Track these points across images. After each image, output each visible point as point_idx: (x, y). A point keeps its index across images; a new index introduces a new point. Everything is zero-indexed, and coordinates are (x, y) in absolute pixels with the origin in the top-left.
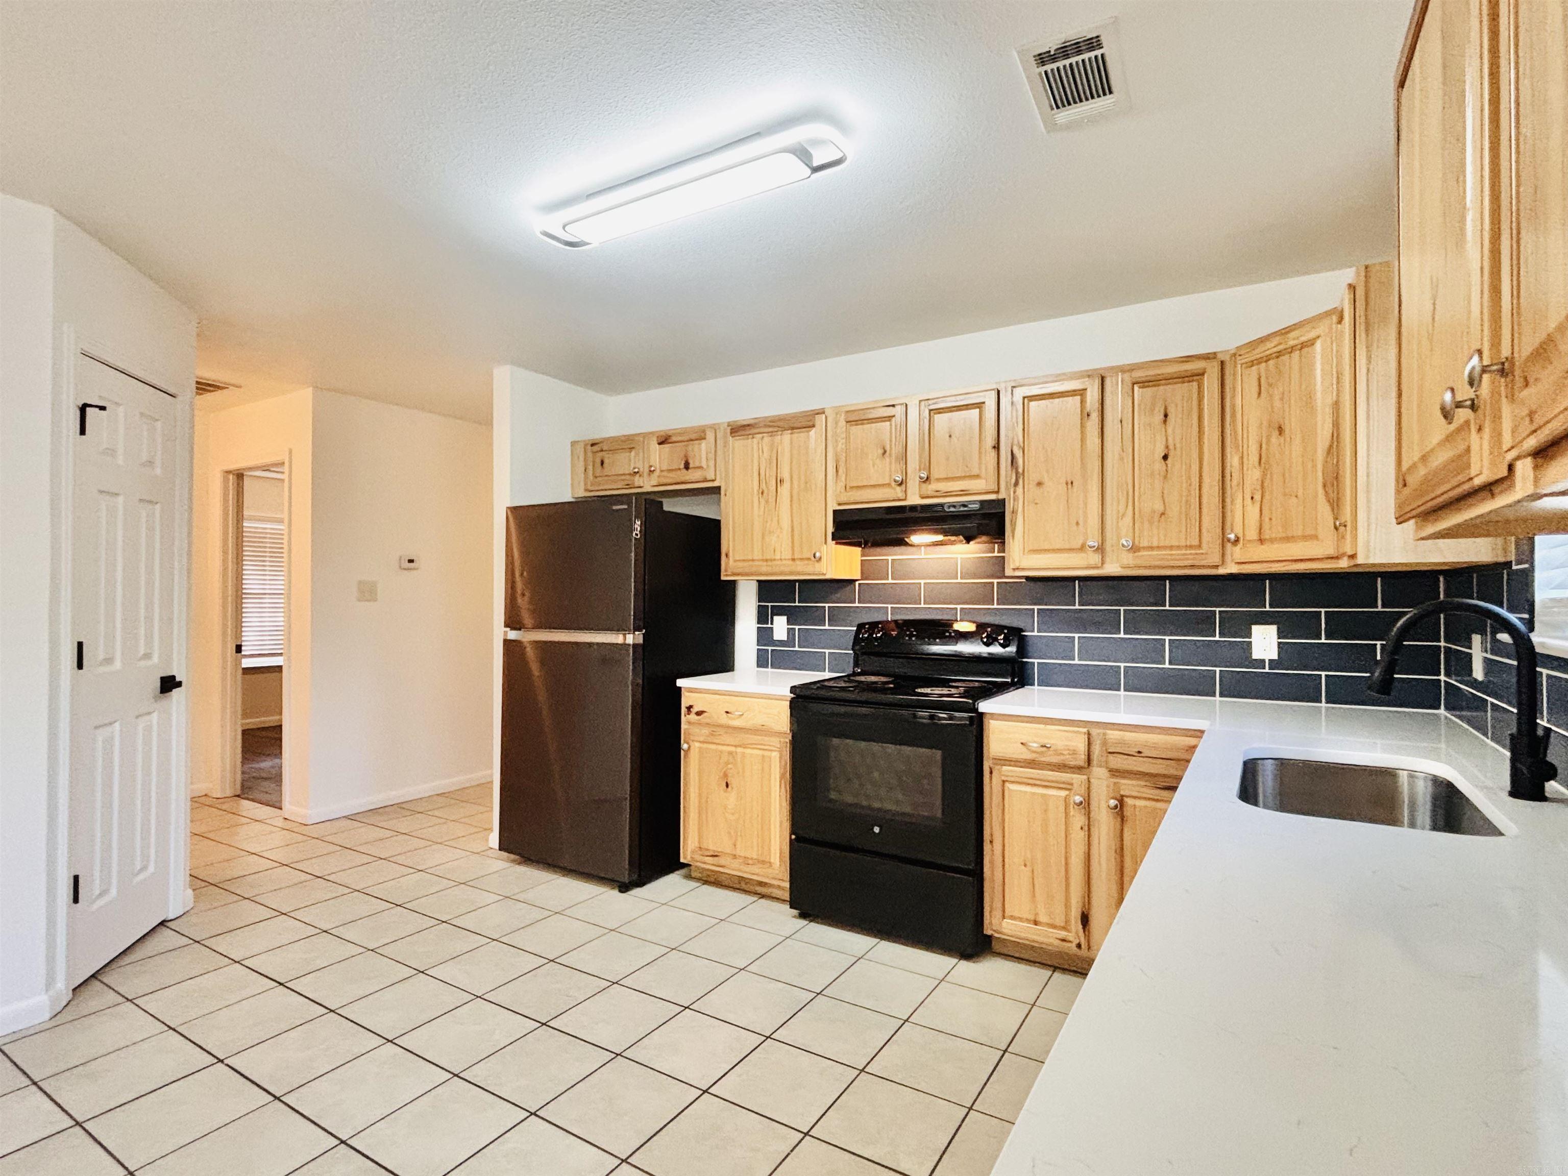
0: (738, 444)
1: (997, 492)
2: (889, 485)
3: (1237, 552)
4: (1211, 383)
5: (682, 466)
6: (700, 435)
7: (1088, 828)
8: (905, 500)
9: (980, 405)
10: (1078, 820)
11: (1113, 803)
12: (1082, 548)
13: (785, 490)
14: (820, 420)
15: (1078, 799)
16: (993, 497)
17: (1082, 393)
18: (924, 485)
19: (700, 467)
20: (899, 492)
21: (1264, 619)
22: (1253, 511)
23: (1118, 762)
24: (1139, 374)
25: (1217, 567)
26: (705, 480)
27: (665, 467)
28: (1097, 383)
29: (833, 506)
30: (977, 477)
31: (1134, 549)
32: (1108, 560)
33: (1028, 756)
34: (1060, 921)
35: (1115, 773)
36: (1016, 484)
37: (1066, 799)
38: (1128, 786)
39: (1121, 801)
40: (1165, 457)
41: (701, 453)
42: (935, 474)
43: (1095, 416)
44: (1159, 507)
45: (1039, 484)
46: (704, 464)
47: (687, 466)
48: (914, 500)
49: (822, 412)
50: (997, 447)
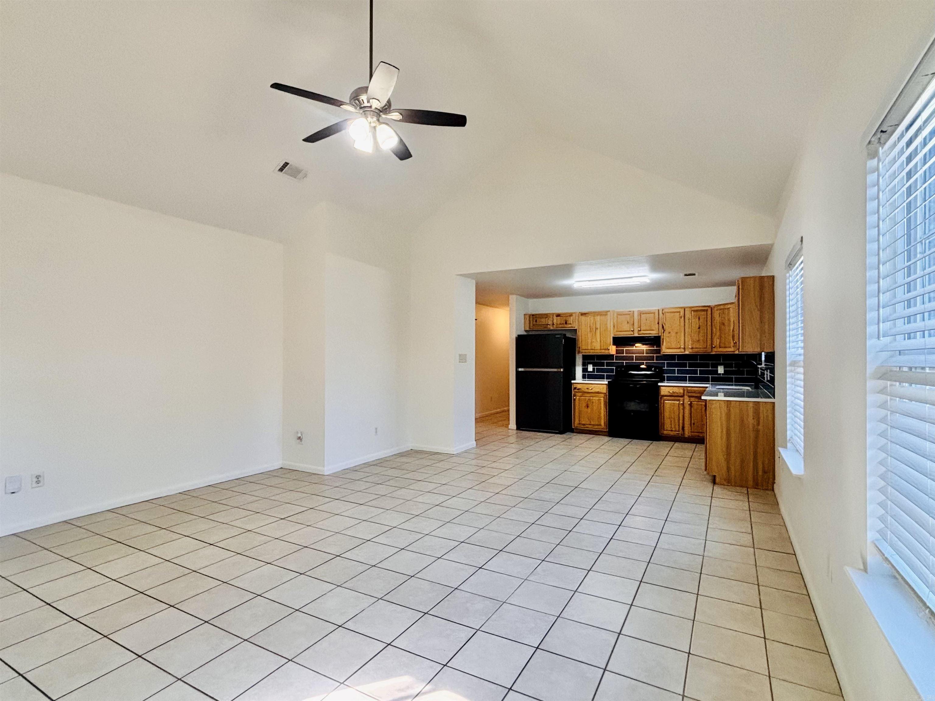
0: (583, 318)
1: (659, 334)
2: (629, 331)
3: (715, 350)
4: (709, 312)
5: (564, 323)
6: (571, 315)
7: (684, 409)
8: (633, 335)
9: (654, 313)
10: (681, 407)
11: (689, 403)
12: (680, 348)
13: (598, 331)
14: (609, 313)
15: (681, 403)
16: (657, 335)
17: (679, 312)
18: (639, 332)
19: (571, 324)
20: (632, 333)
21: (721, 364)
22: (718, 340)
23: (690, 394)
24: (693, 309)
25: (710, 353)
26: (572, 327)
27: (558, 323)
28: (683, 311)
29: (612, 335)
30: (653, 330)
31: (692, 348)
32: (686, 350)
33: (670, 394)
34: (677, 430)
35: (690, 397)
36: (664, 332)
37: (679, 403)
38: (692, 399)
39: (691, 402)
40: (699, 328)
41: (571, 320)
42: (642, 329)
43: (683, 318)
44: (697, 339)
45: (669, 333)
46: (572, 322)
47: (566, 323)
48: (636, 335)
49: (609, 311)
50: (658, 323)
